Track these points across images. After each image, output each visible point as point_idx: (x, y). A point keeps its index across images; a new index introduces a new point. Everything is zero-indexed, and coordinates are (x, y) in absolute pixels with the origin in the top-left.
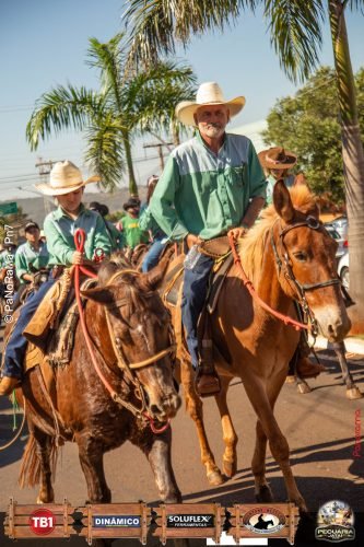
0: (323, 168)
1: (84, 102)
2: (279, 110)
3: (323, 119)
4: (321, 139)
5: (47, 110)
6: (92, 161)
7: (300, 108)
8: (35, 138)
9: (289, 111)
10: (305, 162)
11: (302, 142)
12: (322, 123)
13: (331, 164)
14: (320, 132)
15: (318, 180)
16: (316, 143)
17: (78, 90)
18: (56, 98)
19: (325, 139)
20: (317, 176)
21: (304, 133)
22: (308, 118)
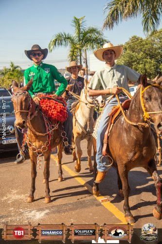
1: (68, 38)
3: (133, 52)
5: (56, 40)
6: (70, 58)
8: (51, 48)
11: (126, 60)
12: (133, 54)
17: (67, 34)
18: (59, 36)
22: (128, 51)
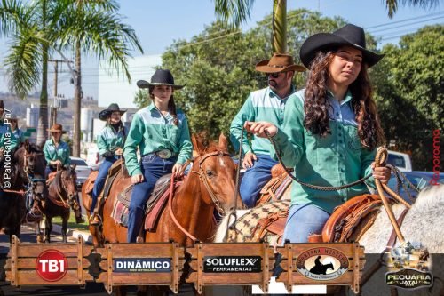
0: (206, 109)
2: (175, 50)
4: (208, 83)
7: (194, 52)
9: (184, 53)
10: (191, 100)
13: (214, 107)
14: (209, 76)
15: (200, 119)
16: (204, 86)
19: (212, 83)
20: (200, 115)
21: (194, 75)
